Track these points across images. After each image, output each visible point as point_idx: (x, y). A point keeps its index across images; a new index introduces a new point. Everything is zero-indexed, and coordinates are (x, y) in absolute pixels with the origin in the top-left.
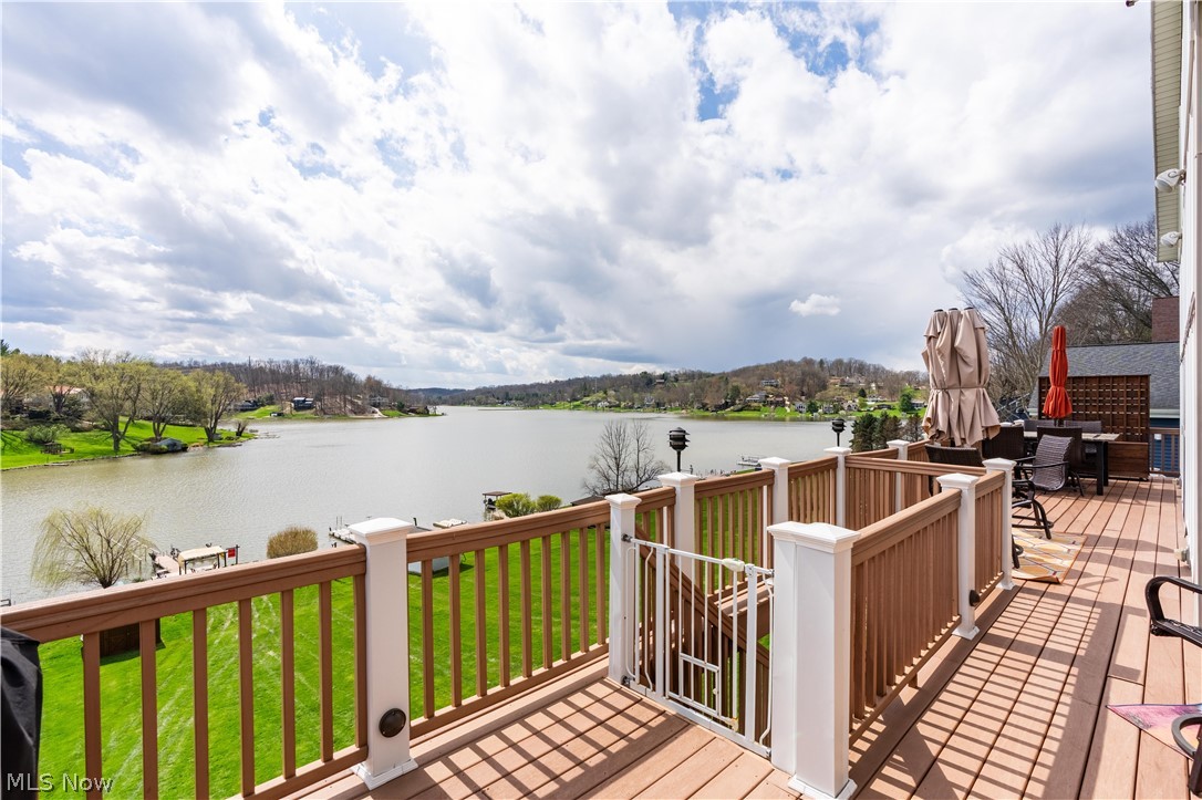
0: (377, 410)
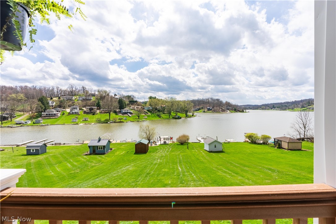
0: (228, 110)
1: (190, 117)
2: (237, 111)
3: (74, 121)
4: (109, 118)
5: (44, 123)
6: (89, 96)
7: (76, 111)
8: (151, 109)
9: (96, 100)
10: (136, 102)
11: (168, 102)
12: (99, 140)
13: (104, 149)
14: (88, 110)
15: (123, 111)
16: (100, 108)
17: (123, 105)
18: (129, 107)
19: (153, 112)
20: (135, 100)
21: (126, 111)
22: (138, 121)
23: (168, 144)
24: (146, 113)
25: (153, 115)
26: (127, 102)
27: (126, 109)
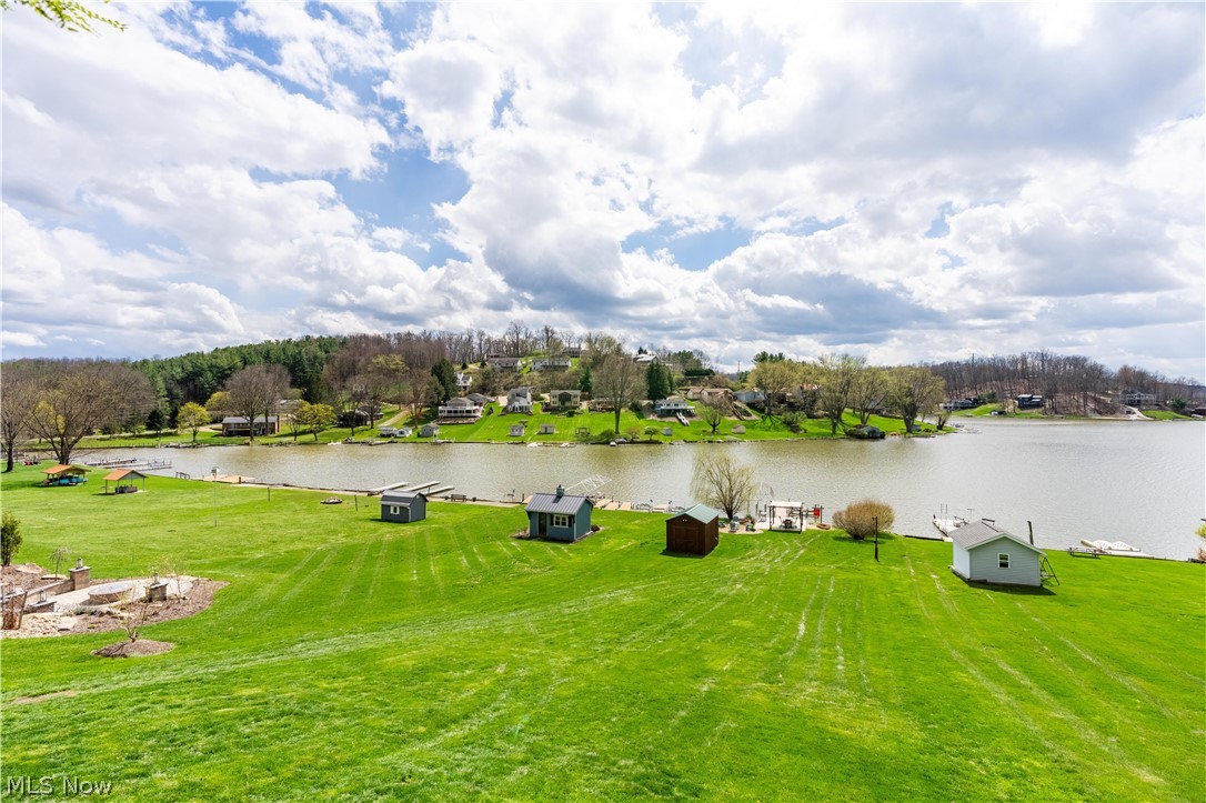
0: (1135, 410)
1: (928, 432)
2: (1189, 414)
3: (517, 433)
4: (614, 429)
5: (441, 437)
6: (561, 356)
7: (522, 402)
8: (763, 398)
9: (581, 369)
10: (709, 373)
11: (829, 372)
12: (559, 496)
13: (570, 525)
14: (555, 400)
15: (663, 405)
16: (589, 393)
17: (663, 386)
18: (683, 393)
19: (770, 410)
20: (707, 367)
21: (673, 407)
22: (710, 442)
23: (799, 532)
24: (741, 414)
25: (768, 421)
26: (678, 375)
27: (673, 400)
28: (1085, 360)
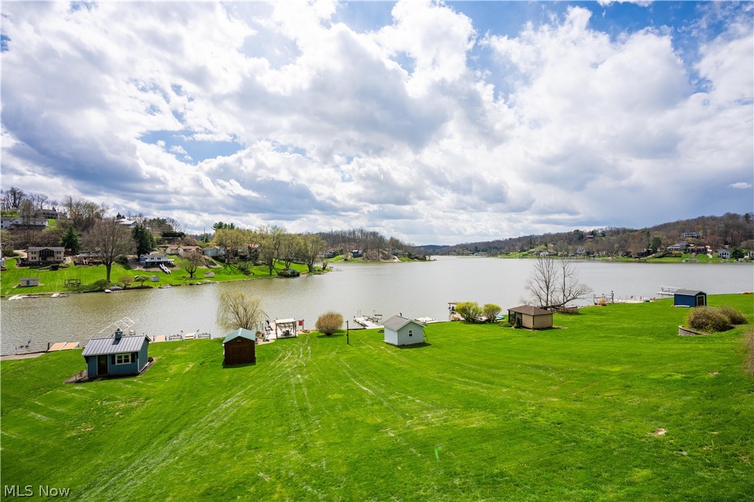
0: (396, 257)
1: (319, 272)
2: (413, 259)
4: (106, 278)
6: (35, 217)
8: (224, 253)
9: (62, 229)
10: (181, 235)
11: (268, 237)
12: (118, 338)
14: (34, 255)
15: (148, 258)
16: (73, 250)
17: (147, 244)
18: (162, 250)
19: (229, 261)
20: (178, 231)
21: (156, 260)
22: (191, 284)
24: (209, 264)
25: (228, 269)
26: (156, 236)
27: (155, 255)
28: (378, 233)
